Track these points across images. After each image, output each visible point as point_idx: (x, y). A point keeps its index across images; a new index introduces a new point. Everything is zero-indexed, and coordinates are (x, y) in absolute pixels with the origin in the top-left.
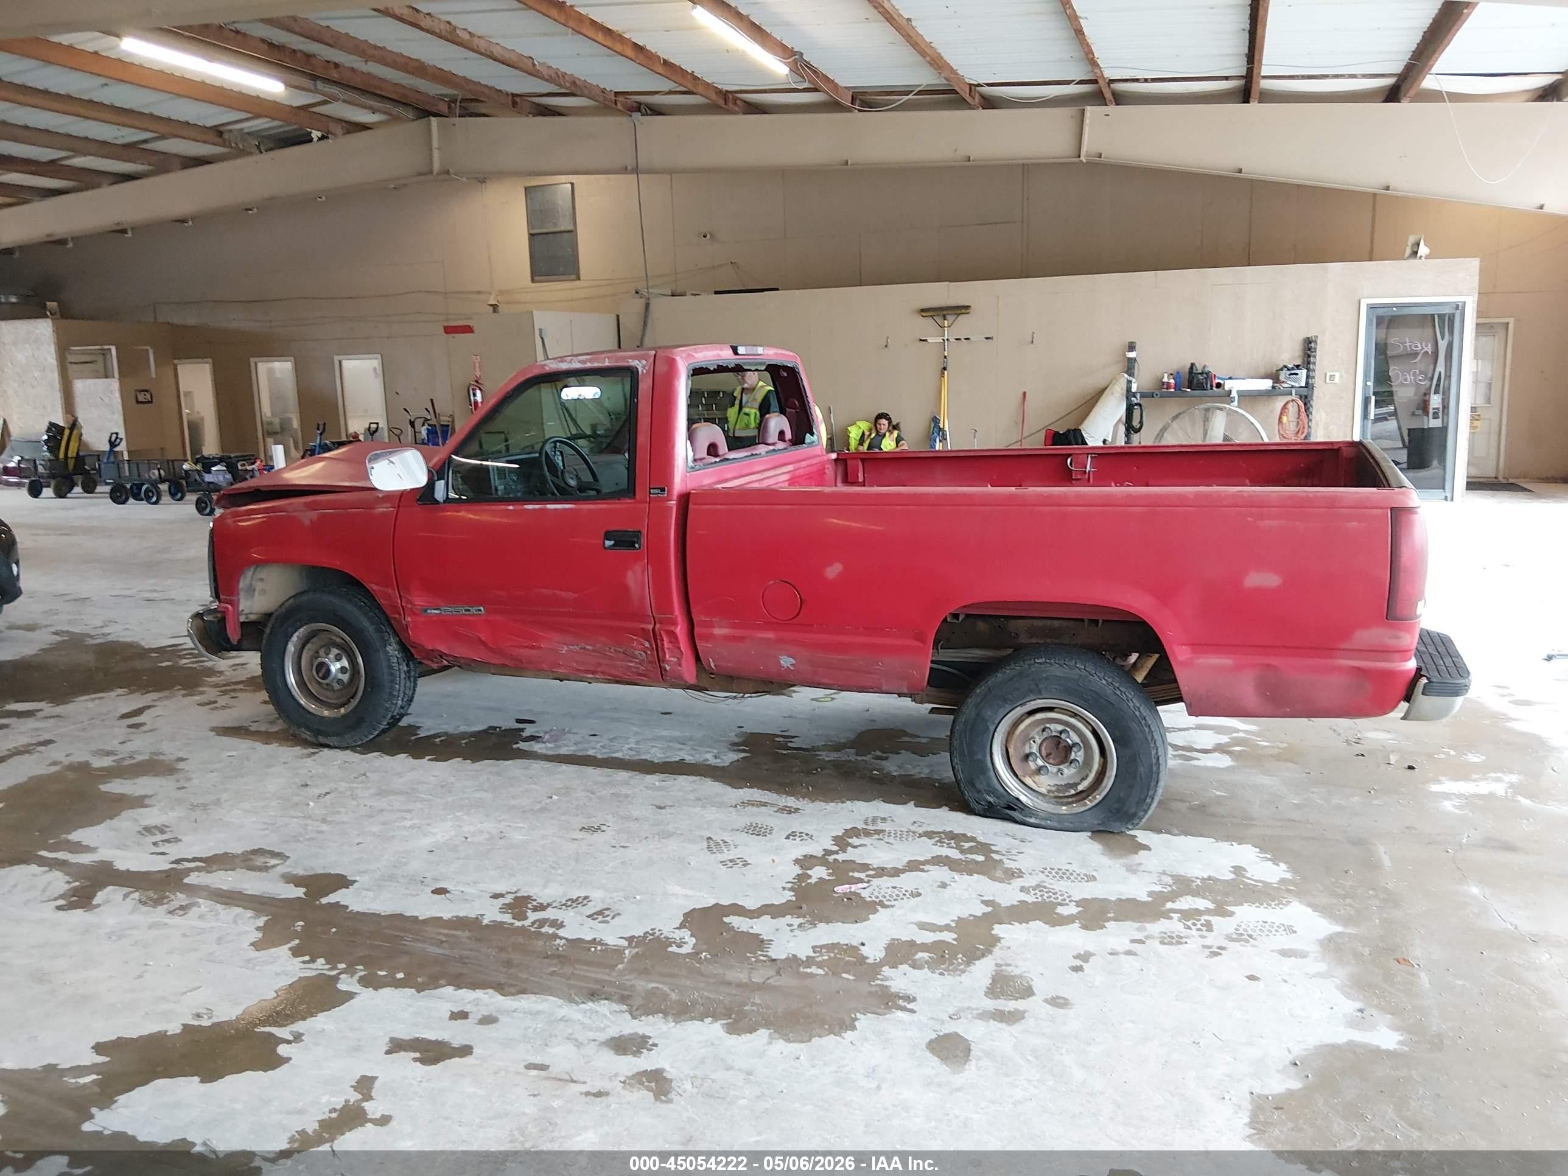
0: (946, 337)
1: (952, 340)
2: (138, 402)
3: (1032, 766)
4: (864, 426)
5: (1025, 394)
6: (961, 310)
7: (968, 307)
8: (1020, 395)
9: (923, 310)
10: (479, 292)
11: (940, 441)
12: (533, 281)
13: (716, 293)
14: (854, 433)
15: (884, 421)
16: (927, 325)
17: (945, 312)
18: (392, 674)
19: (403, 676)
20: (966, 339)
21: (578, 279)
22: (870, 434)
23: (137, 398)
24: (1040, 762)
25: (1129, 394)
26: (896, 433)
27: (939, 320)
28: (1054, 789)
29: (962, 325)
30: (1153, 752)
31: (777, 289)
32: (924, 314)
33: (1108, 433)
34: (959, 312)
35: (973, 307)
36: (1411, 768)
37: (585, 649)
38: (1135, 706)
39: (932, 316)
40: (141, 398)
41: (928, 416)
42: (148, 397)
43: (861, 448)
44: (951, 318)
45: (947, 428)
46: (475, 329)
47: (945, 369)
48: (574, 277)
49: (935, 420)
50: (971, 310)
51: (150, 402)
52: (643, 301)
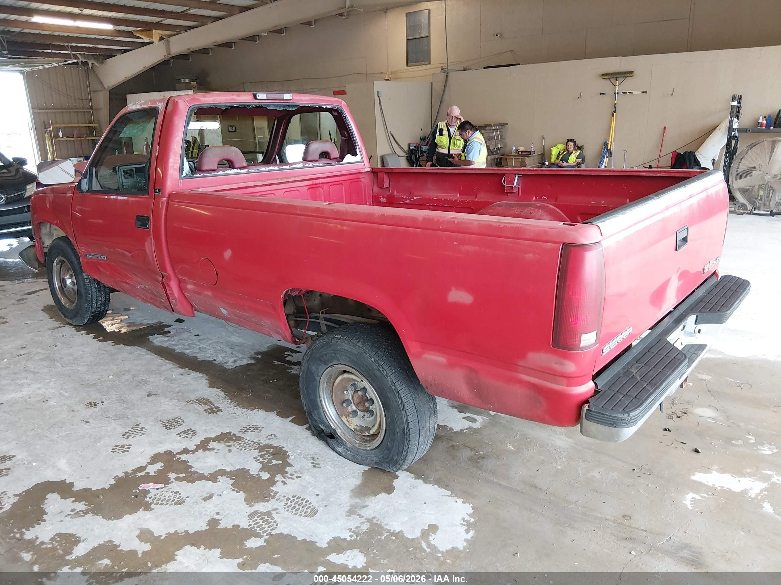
0: (617, 92)
1: (621, 93)
2: (229, 131)
3: (350, 409)
4: (561, 147)
5: (665, 128)
6: (628, 74)
7: (632, 72)
8: (663, 128)
9: (603, 75)
10: (382, 73)
11: (607, 157)
12: (407, 66)
13: (484, 68)
14: (555, 152)
15: (572, 144)
16: (606, 85)
17: (617, 76)
18: (85, 289)
19: (94, 290)
20: (630, 93)
21: (430, 63)
22: (563, 152)
23: (229, 130)
24: (354, 408)
25: (730, 129)
26: (579, 152)
27: (613, 80)
28: (358, 429)
29: (627, 84)
30: (405, 419)
31: (519, 64)
32: (604, 77)
33: (716, 155)
34: (626, 75)
35: (635, 72)
36: (696, 451)
37: (146, 287)
38: (392, 382)
39: (609, 78)
40: (231, 129)
41: (601, 142)
42: (234, 129)
43: (557, 161)
44: (621, 80)
45: (612, 149)
46: (347, 92)
47: (614, 112)
48: (428, 62)
49: (606, 144)
50: (634, 74)
51: (236, 131)
52: (445, 74)
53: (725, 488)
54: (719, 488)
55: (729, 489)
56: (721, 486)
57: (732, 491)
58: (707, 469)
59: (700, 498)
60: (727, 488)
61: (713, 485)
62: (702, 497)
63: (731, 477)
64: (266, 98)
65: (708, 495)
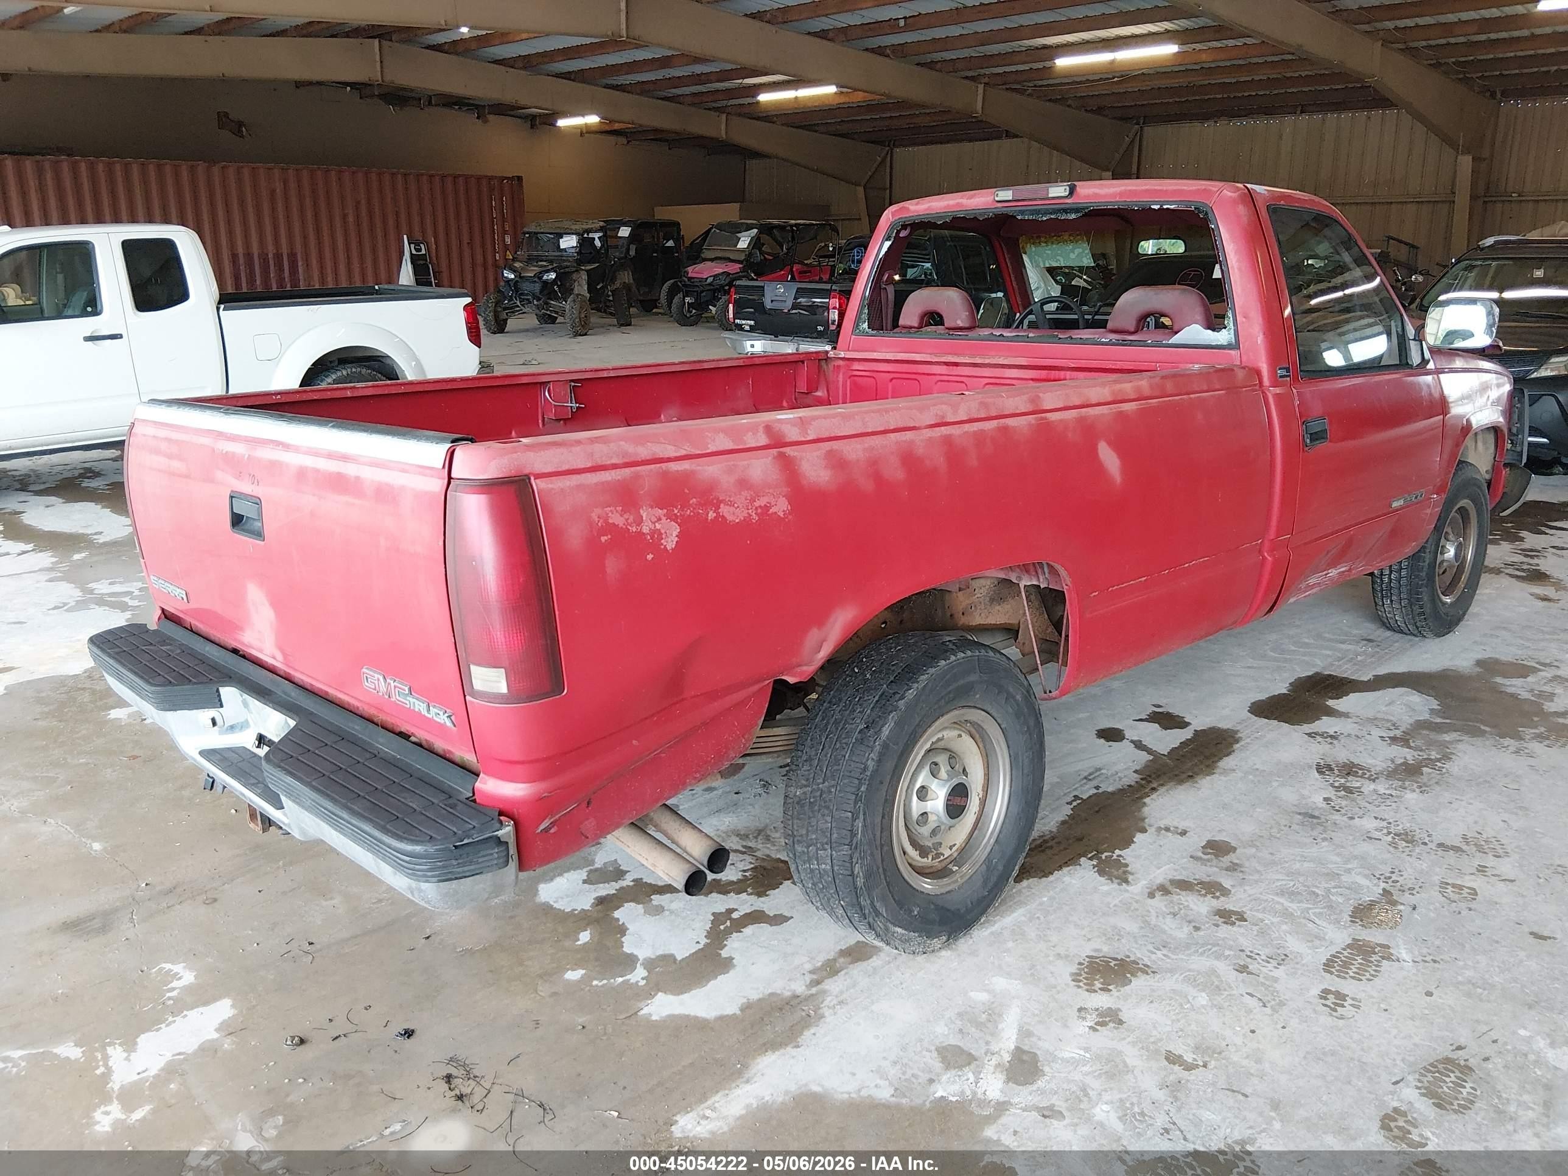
53: (163, 1026)
54: (171, 1019)
55: (157, 1030)
56: (173, 1025)
57: (149, 1030)
58: (231, 1030)
59: (173, 985)
60: (160, 1028)
61: (186, 1016)
62: (173, 989)
63: (183, 1050)
64: (1011, 198)
65: (169, 998)
